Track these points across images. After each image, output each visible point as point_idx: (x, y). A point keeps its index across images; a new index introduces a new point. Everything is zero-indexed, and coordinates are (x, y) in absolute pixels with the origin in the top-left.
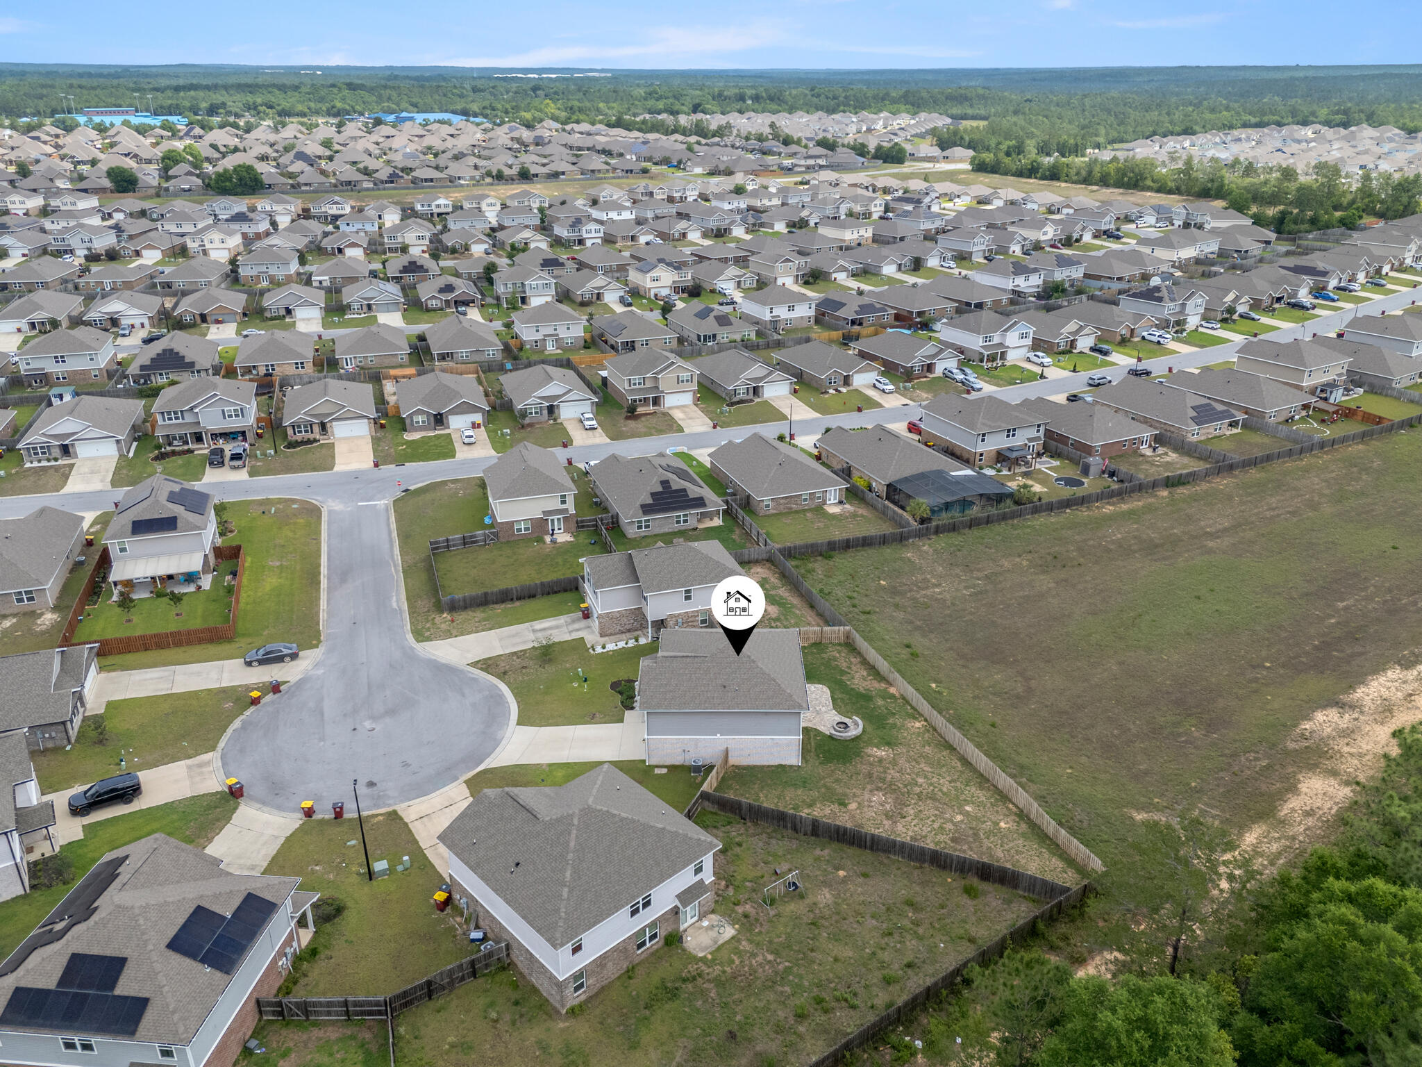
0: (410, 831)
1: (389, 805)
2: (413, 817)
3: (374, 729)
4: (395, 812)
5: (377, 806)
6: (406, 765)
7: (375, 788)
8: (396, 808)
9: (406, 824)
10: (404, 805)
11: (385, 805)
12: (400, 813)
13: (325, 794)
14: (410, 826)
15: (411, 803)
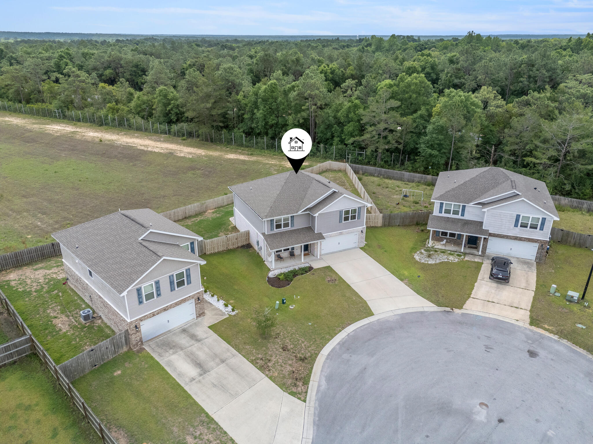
0: (532, 306)
1: (531, 331)
2: (522, 312)
3: (481, 404)
4: (531, 324)
5: (542, 337)
6: (488, 348)
7: (532, 349)
8: (527, 326)
9: (531, 311)
10: (520, 324)
11: (534, 333)
12: (528, 320)
13: (582, 375)
14: (529, 308)
15: (513, 322)
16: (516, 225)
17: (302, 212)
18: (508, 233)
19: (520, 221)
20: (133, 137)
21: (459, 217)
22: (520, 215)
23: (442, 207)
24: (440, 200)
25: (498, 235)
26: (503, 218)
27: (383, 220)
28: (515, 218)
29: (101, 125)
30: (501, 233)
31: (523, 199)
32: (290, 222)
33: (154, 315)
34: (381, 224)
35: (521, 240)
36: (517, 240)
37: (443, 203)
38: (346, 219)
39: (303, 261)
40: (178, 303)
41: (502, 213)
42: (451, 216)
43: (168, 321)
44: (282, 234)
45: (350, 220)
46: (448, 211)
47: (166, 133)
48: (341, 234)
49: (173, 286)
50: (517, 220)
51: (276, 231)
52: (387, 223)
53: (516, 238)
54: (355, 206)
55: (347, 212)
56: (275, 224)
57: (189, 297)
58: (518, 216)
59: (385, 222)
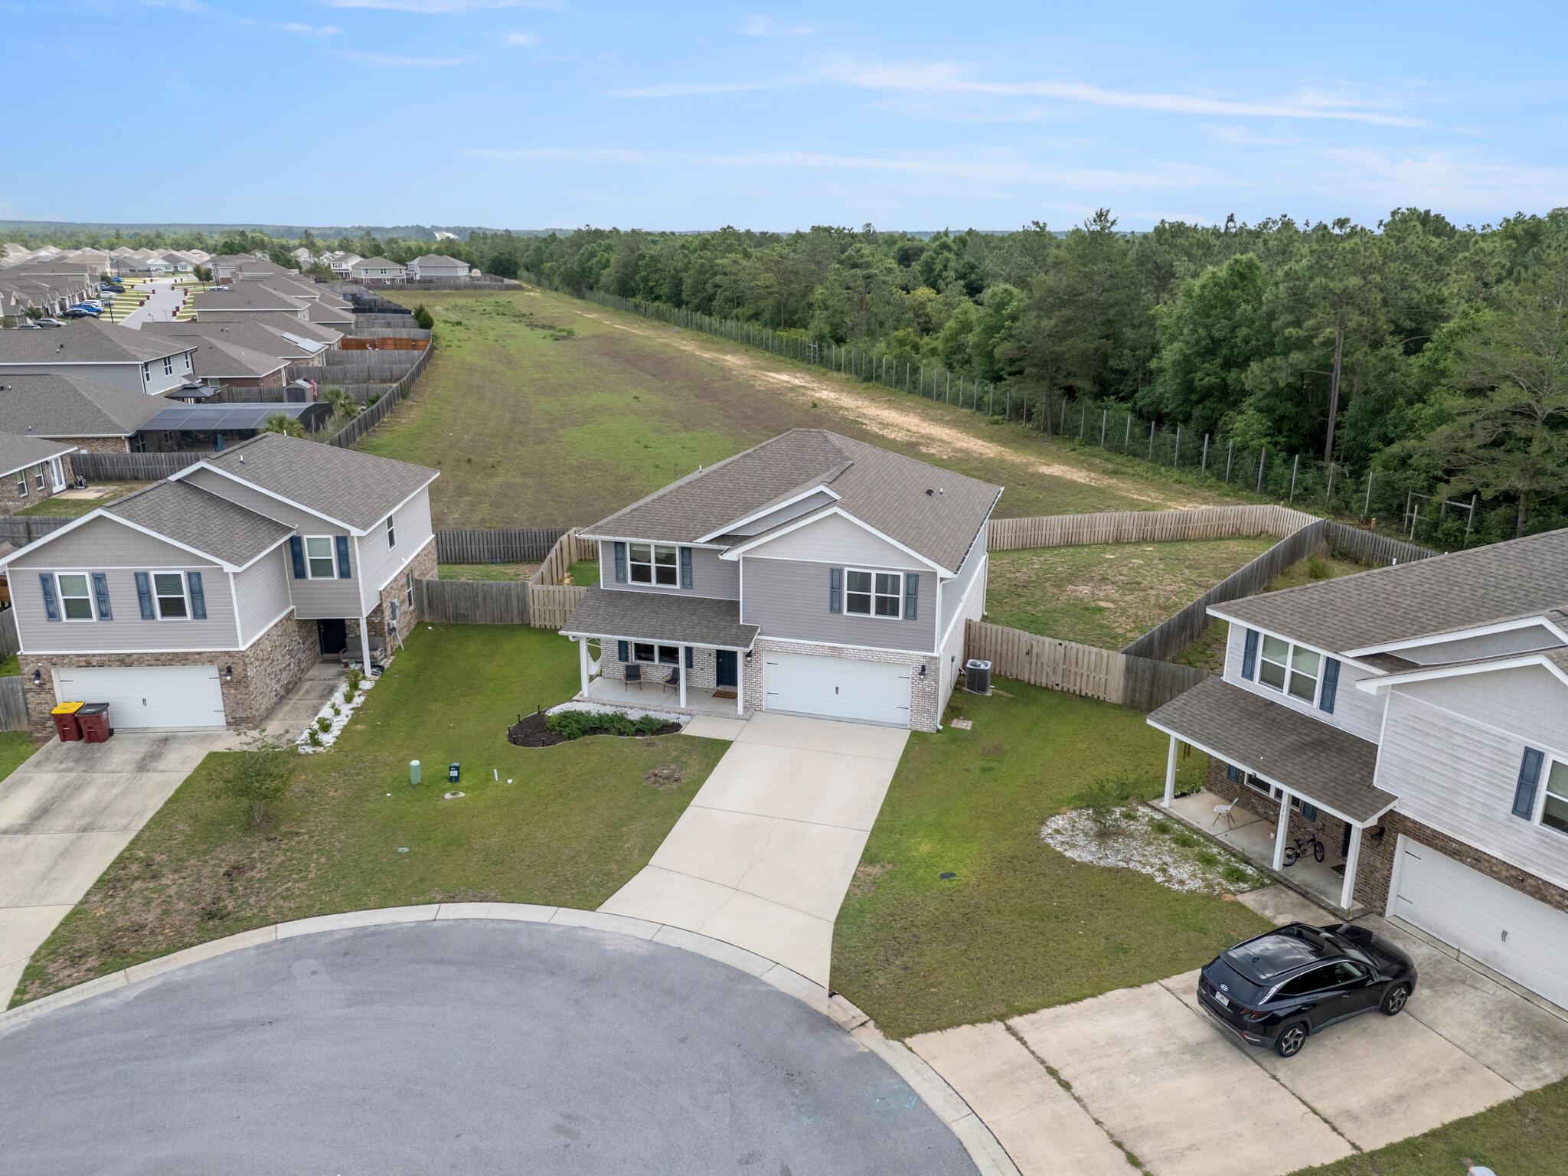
16: (1522, 808)
17: (710, 542)
18: (1479, 840)
19: (1542, 793)
20: (902, 409)
21: (1311, 709)
22: (1540, 756)
23: (1255, 649)
24: (1248, 620)
25: (1436, 834)
26: (1459, 753)
27: (1127, 679)
28: (1518, 763)
29: (868, 379)
30: (1452, 827)
31: (1539, 660)
32: (678, 566)
33: (89, 664)
34: (1120, 694)
35: (1544, 899)
36: (1523, 890)
37: (1257, 634)
38: (859, 604)
39: (683, 704)
40: (162, 658)
41: (1455, 721)
42: (1283, 697)
43: (144, 700)
44: (643, 598)
45: (873, 614)
46: (1273, 676)
47: (971, 407)
48: (836, 654)
49: (146, 604)
50: (1527, 782)
51: (632, 585)
52: (1145, 698)
53: (1518, 880)
54: (897, 567)
55: (860, 580)
56: (629, 563)
57: (199, 654)
58: (1532, 759)
59: (1134, 691)
